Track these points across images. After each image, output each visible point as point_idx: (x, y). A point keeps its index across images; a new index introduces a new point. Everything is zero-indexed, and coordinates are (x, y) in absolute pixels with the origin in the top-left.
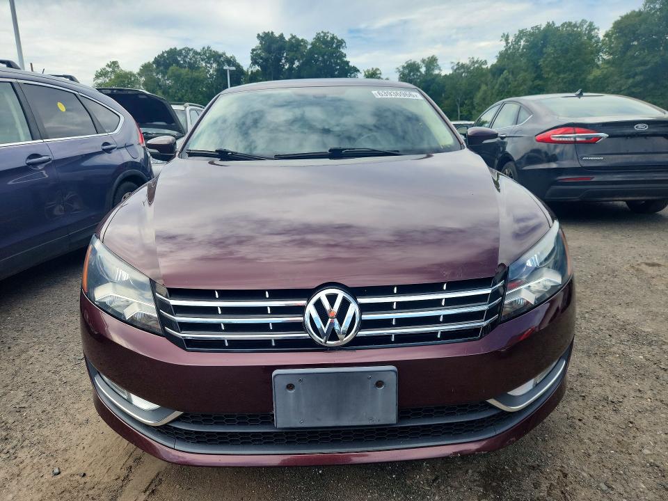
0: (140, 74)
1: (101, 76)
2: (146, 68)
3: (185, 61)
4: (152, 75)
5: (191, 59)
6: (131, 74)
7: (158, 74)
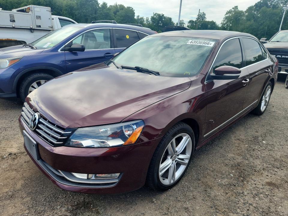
0: (246, 12)
1: (229, 13)
2: (250, 9)
3: (271, 4)
4: (252, 12)
5: (275, 3)
6: (242, 12)
7: (255, 11)
